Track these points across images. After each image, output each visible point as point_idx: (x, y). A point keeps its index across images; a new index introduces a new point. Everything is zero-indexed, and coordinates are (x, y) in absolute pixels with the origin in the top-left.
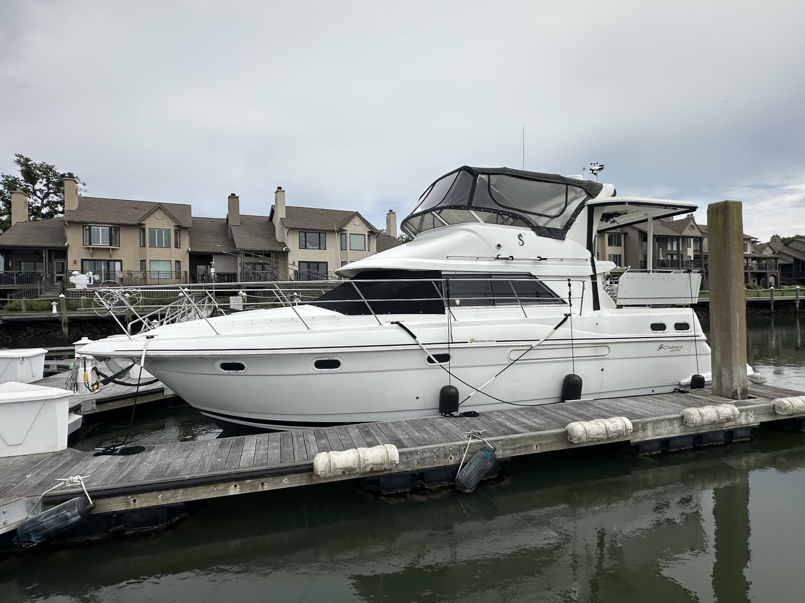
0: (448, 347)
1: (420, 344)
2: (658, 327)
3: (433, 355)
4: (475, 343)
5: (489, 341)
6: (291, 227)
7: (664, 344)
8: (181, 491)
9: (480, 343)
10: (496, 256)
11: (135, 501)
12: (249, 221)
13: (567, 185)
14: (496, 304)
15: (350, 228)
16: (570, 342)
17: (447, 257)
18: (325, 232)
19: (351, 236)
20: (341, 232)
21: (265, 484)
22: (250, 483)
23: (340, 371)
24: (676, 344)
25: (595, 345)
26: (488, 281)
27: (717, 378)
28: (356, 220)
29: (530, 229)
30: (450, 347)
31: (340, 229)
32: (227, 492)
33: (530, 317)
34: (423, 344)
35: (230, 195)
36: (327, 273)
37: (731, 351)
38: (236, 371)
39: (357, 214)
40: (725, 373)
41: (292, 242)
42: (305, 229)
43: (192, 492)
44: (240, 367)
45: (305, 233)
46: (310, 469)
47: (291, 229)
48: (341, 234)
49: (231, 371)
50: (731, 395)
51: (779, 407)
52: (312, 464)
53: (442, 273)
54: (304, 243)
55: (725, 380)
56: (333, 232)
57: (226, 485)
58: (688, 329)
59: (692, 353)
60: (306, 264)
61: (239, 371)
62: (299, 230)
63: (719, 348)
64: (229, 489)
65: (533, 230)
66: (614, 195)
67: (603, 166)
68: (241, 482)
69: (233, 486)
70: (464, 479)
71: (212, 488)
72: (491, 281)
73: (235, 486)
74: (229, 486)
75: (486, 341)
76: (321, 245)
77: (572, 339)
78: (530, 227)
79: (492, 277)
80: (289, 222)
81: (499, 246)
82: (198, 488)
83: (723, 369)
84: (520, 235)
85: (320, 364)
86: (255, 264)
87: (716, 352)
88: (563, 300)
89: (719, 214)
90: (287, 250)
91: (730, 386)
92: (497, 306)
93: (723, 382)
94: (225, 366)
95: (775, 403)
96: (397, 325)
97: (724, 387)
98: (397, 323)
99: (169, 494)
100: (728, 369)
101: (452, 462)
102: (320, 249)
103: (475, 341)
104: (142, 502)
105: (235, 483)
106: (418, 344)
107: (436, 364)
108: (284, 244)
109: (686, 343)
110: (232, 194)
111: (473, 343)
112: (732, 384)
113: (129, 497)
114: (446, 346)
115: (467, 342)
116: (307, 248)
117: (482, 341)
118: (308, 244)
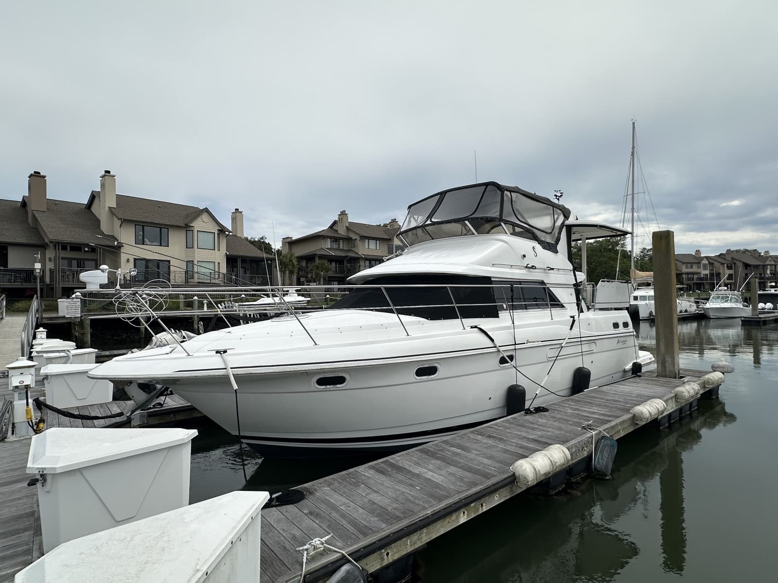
0: (514, 348)
1: (497, 346)
2: (616, 325)
3: (507, 356)
4: (530, 344)
5: (537, 342)
6: (126, 218)
7: (620, 339)
8: (425, 530)
9: (532, 343)
10: (526, 266)
11: (388, 554)
12: (57, 207)
13: (553, 207)
14: (528, 308)
15: (198, 225)
16: (579, 339)
17: (493, 265)
18: (168, 227)
19: (199, 233)
20: (187, 228)
21: (484, 504)
22: (474, 506)
23: (438, 378)
24: (624, 339)
25: (587, 342)
26: (518, 287)
27: (662, 363)
28: (205, 216)
29: (537, 242)
30: (516, 348)
31: (187, 225)
32: (458, 522)
33: (555, 319)
34: (499, 346)
35: (33, 173)
36: (169, 274)
37: (673, 343)
38: (335, 386)
39: (206, 210)
40: (668, 359)
41: (126, 236)
42: (143, 222)
43: (433, 529)
44: (341, 380)
45: (143, 226)
46: (513, 479)
47: (125, 221)
48: (187, 230)
49: (328, 387)
50: (673, 376)
51: (708, 382)
52: (514, 474)
53: (493, 279)
54: (141, 237)
55: (668, 365)
56: (178, 227)
57: (457, 513)
58: (628, 327)
59: (631, 346)
60: (144, 262)
61: (338, 386)
62: (136, 223)
63: (663, 341)
64: (459, 518)
65: (539, 244)
66: (577, 219)
67: (562, 193)
68: (467, 507)
69: (462, 513)
70: (603, 467)
71: (448, 520)
72: (521, 288)
73: (464, 513)
74: (460, 514)
75: (535, 342)
76: (163, 241)
77: (580, 337)
78: (537, 241)
79: (522, 283)
80: (121, 212)
81: (524, 256)
82: (437, 523)
83: (667, 356)
84: (533, 248)
85: (421, 372)
86: (70, 260)
87: (661, 344)
88: (563, 305)
89: (663, 240)
90: (119, 245)
91: (672, 369)
92: (528, 310)
93: (667, 366)
94: (322, 382)
95: (704, 379)
96: (476, 329)
97: (667, 370)
98: (476, 327)
99: (415, 537)
100: (671, 357)
101: (585, 454)
102: (161, 245)
103: (530, 342)
104: (394, 554)
105: (463, 510)
106: (495, 347)
107: (509, 364)
108: (114, 238)
109: (629, 337)
110: (35, 172)
111: (528, 344)
112: (674, 367)
113: (383, 551)
114: (513, 347)
115: (525, 343)
116: (145, 244)
117: (533, 342)
118: (146, 240)
